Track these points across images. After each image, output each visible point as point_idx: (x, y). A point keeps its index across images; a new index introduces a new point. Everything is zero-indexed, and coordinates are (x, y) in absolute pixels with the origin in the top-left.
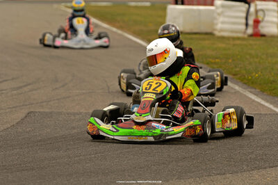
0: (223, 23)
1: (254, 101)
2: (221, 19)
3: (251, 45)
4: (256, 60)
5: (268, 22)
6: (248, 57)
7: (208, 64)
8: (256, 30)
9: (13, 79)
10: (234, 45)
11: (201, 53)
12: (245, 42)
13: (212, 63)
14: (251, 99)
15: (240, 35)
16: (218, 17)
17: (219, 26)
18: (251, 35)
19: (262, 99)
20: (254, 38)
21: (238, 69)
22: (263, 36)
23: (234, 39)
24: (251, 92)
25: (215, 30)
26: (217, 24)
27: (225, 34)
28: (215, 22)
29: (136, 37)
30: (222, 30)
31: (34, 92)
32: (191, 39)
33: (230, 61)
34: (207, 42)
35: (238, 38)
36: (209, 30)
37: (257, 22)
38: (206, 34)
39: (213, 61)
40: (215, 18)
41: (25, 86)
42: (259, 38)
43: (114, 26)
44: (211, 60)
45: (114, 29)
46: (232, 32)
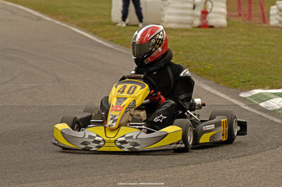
0: (169, 14)
1: (209, 92)
3: (200, 36)
4: (207, 51)
5: (216, 12)
6: (198, 48)
8: (204, 21)
10: (183, 36)
12: (192, 34)
14: (205, 90)
15: (188, 27)
17: (166, 18)
18: (199, 27)
19: (217, 90)
20: (202, 29)
21: (189, 61)
22: (212, 27)
23: (182, 30)
24: (205, 83)
25: (162, 22)
26: (164, 16)
27: (173, 26)
28: (162, 13)
30: (169, 22)
33: (181, 52)
35: (187, 30)
37: (205, 13)
42: (208, 29)
43: (57, 19)
45: (58, 23)
46: (179, 23)
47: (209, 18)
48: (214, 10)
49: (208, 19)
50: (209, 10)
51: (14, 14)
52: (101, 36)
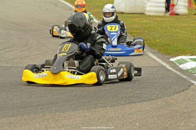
0: (150, 6)
2: (149, 4)
3: (166, 21)
8: (172, 11)
10: (155, 21)
12: (162, 19)
16: (147, 2)
17: (148, 9)
22: (178, 14)
23: (156, 17)
25: (145, 11)
26: (146, 7)
27: (152, 14)
28: (146, 6)
30: (149, 11)
34: (138, 19)
35: (160, 17)
36: (142, 12)
37: (172, 5)
38: (140, 14)
40: (146, 4)
46: (156, 12)
47: (176, 9)
48: (178, 4)
49: (174, 10)
50: (175, 4)
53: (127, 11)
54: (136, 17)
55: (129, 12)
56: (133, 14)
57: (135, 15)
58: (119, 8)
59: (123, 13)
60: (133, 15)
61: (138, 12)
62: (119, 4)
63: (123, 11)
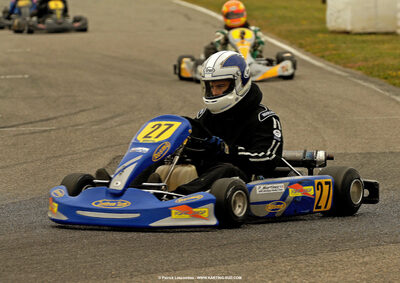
7: (386, 78)
9: (95, 108)
11: (376, 63)
13: (393, 77)
25: (399, 28)
29: (281, 42)
31: (125, 126)
32: (364, 42)
34: (386, 46)
36: (390, 29)
38: (387, 34)
39: (394, 74)
40: (399, 11)
41: (112, 118)
44: (390, 72)
51: (189, 19)
52: (308, 51)
53: (358, 28)
54: (383, 42)
55: (361, 31)
56: (370, 34)
57: (380, 38)
58: (340, 20)
59: (347, 33)
60: (373, 37)
61: (384, 30)
62: (339, 11)
63: (349, 28)
